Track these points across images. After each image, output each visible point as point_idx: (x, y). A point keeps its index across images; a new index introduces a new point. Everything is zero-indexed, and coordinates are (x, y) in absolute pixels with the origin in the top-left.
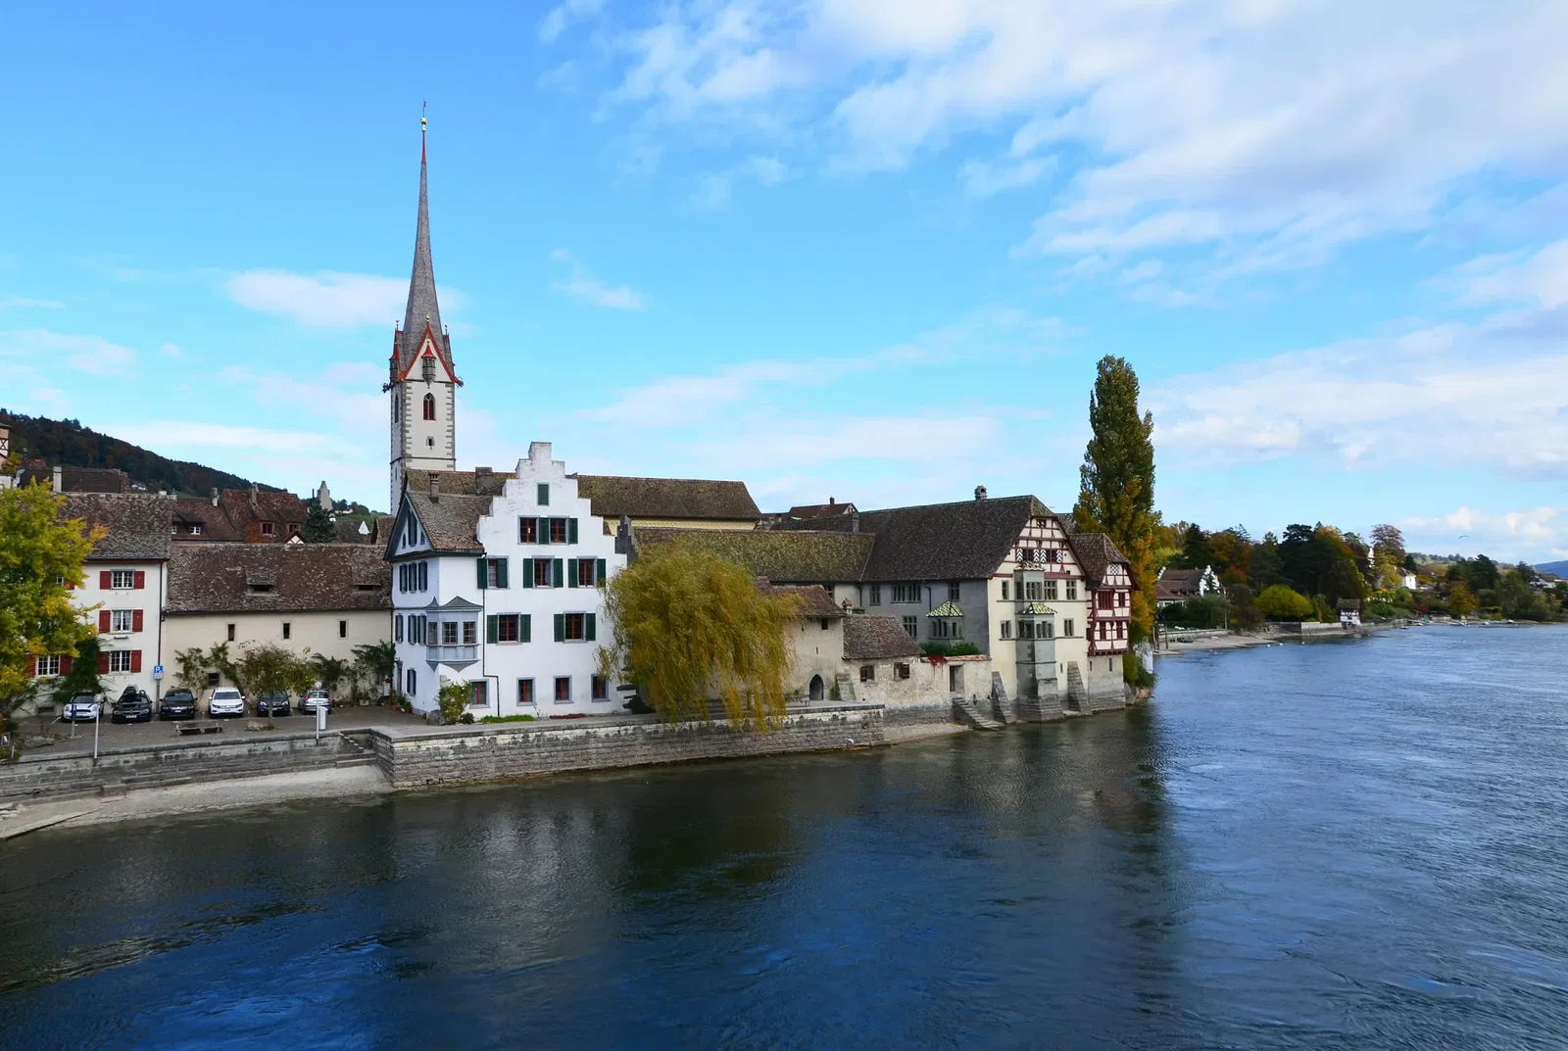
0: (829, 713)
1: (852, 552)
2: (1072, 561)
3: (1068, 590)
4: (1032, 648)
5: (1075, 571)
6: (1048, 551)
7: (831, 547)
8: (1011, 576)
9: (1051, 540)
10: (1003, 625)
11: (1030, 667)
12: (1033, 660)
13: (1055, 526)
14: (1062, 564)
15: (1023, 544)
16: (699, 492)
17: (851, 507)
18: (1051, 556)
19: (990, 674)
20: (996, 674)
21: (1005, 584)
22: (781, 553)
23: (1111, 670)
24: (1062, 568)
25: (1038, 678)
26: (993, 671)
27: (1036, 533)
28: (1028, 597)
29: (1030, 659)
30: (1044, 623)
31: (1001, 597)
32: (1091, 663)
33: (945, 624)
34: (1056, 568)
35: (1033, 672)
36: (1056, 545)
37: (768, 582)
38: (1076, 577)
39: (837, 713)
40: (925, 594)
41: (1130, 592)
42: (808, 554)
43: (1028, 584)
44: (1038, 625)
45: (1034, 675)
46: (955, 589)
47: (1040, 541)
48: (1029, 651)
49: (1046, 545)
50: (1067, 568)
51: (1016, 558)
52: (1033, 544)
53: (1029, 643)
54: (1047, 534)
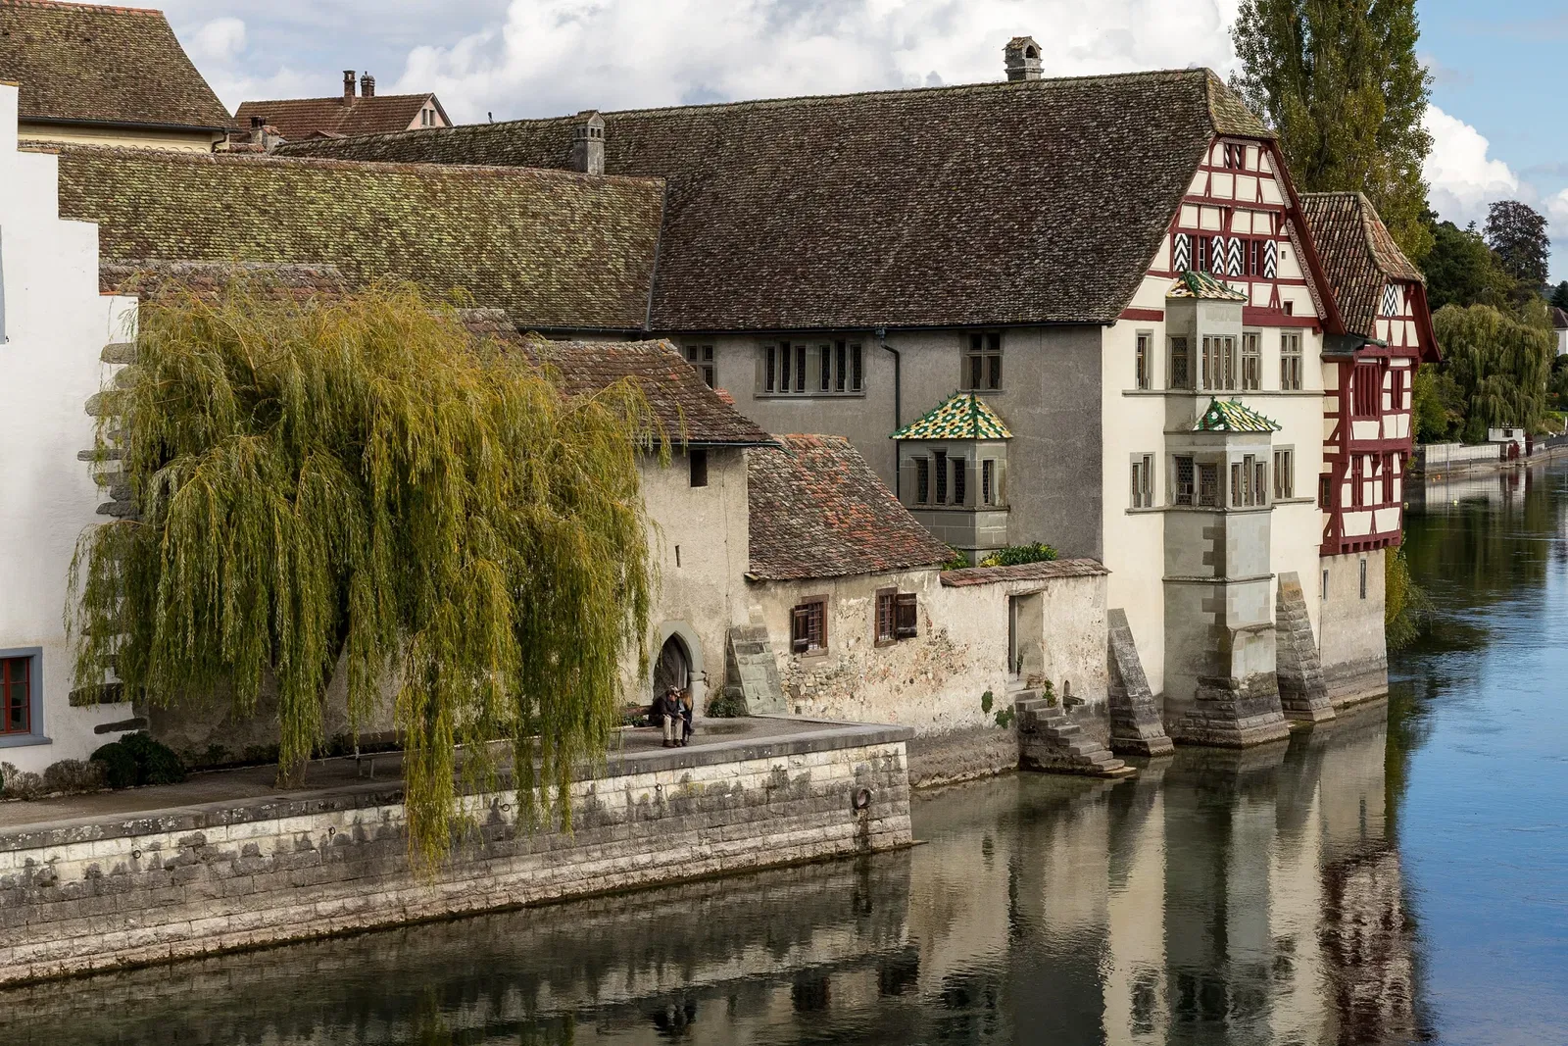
0: (762, 764)
1: (608, 237)
2: (1297, 274)
3: (1284, 361)
4: (1219, 536)
5: (1303, 304)
6: (1245, 240)
7: (547, 222)
8: (1156, 316)
9: (1254, 208)
10: (1135, 467)
11: (1210, 593)
12: (1221, 572)
13: (1265, 167)
14: (1276, 282)
15: (1188, 217)
16: (29, 40)
17: (429, 106)
18: (1254, 258)
19: (1104, 617)
20: (1117, 617)
21: (1143, 341)
22: (403, 235)
23: (1363, 595)
24: (1275, 295)
25: (1231, 624)
26: (1111, 606)
27: (1222, 185)
28: (1207, 385)
29: (1209, 571)
30: (1247, 458)
31: (1132, 384)
32: (1325, 574)
33: (960, 464)
34: (1261, 295)
35: (1219, 609)
36: (1263, 224)
37: (510, 326)
38: (1304, 322)
39: (782, 762)
40: (877, 368)
41: (1413, 368)
42: (482, 240)
43: (1206, 340)
44: (1235, 466)
45: (1221, 617)
46: (984, 353)
47: (1228, 208)
48: (1209, 546)
49: (1241, 223)
50: (1286, 293)
51: (1173, 260)
52: (1211, 220)
53: (1209, 521)
54: (1246, 190)
